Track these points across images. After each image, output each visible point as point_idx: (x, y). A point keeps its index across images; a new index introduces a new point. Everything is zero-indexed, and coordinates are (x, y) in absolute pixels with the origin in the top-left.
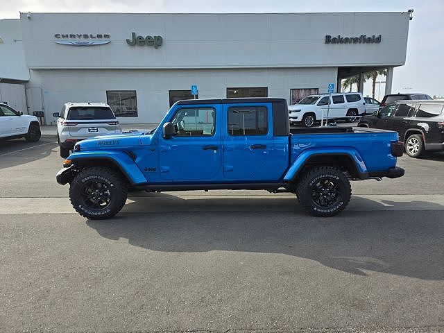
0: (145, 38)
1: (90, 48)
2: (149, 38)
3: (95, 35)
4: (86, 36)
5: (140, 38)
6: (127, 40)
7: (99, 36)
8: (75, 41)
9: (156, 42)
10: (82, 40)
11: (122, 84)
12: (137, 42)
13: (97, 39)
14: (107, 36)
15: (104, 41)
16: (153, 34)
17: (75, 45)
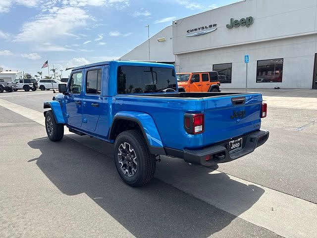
0: (239, 20)
2: (242, 20)
3: (208, 26)
4: (203, 28)
5: (236, 21)
6: (227, 25)
7: (210, 26)
9: (248, 22)
10: (201, 31)
11: (222, 59)
12: (234, 24)
13: (209, 28)
14: (215, 25)
15: (213, 29)
16: (245, 16)
17: (196, 36)
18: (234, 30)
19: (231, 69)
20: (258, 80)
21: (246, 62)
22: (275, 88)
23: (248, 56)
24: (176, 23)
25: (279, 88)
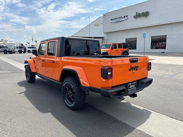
0: (141, 13)
1: (121, 22)
2: (143, 13)
3: (123, 17)
4: (120, 18)
5: (139, 14)
6: (134, 17)
7: (124, 17)
8: (116, 21)
9: (146, 14)
10: (119, 20)
11: (131, 36)
12: (138, 16)
13: (124, 18)
14: (127, 16)
15: (126, 18)
16: (144, 11)
17: (116, 22)
18: (138, 19)
19: (136, 41)
20: (152, 48)
21: (144, 37)
22: (162, 53)
23: (145, 34)
24: (105, 15)
25: (164, 52)
